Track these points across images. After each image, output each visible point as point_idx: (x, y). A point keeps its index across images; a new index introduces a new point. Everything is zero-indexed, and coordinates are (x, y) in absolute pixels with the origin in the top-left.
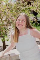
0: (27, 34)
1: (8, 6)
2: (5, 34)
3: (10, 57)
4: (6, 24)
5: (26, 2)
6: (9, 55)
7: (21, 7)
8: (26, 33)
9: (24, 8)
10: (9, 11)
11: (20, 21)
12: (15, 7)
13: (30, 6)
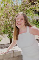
0: (27, 32)
1: (14, 7)
2: (11, 32)
3: (14, 53)
5: (30, 3)
6: (13, 51)
10: (15, 12)
11: (19, 20)
12: (20, 8)
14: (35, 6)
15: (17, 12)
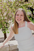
1: (8, 3)
2: (6, 27)
3: (10, 47)
4: (7, 19)
6: (9, 45)
7: (20, 4)
8: (24, 26)
9: (22, 5)
10: (9, 8)
12: (14, 4)
13: (27, 3)
14: (28, 2)
15: (11, 8)
